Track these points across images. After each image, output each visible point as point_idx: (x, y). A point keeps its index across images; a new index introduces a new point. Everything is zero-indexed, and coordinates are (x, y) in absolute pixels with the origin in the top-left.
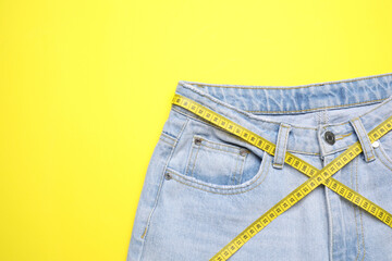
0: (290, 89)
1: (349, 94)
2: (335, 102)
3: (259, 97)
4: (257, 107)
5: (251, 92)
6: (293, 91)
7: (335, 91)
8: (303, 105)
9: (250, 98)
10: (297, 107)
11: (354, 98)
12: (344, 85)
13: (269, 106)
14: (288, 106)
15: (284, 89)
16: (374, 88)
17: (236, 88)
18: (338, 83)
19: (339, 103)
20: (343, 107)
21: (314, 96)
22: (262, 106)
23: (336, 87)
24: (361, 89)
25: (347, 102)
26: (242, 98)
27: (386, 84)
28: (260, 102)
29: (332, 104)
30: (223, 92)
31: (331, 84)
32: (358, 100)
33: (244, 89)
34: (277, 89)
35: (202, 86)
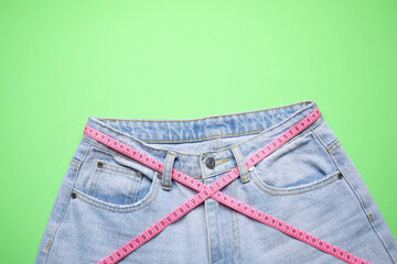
0: (189, 122)
1: (239, 124)
2: (227, 131)
3: (163, 129)
4: (160, 137)
5: (156, 125)
6: (192, 123)
7: (227, 123)
8: (200, 134)
9: (155, 129)
10: (194, 136)
11: (243, 128)
12: (235, 118)
13: (170, 136)
14: (187, 135)
15: (184, 122)
16: (261, 120)
17: (143, 122)
18: (230, 116)
19: (230, 132)
20: (234, 135)
21: (209, 127)
22: (164, 136)
23: (228, 119)
24: (250, 120)
25: (237, 131)
26: (147, 130)
27: (271, 117)
28: (163, 133)
29: (224, 133)
30: (131, 124)
31: (224, 117)
32: (247, 130)
33: (150, 122)
34: (178, 122)
35: (114, 120)
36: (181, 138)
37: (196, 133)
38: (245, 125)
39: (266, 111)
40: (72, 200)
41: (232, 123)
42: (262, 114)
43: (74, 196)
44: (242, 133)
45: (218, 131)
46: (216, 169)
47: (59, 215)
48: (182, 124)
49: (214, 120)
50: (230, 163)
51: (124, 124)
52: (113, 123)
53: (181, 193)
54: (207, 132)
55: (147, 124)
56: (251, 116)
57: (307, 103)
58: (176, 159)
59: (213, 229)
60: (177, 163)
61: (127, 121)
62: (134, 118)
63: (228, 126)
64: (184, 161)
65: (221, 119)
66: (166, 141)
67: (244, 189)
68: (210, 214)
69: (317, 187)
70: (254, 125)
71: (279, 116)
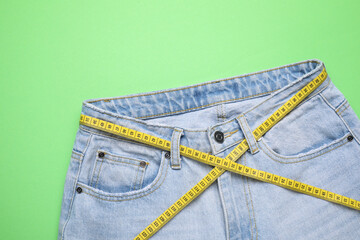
0: (189, 88)
1: (242, 87)
2: (230, 96)
3: (161, 100)
4: (161, 110)
5: (154, 98)
6: (192, 90)
7: (230, 87)
8: (202, 101)
9: (154, 103)
10: (196, 104)
11: (247, 91)
12: (237, 81)
13: (171, 108)
14: (189, 104)
15: (183, 89)
16: (265, 82)
17: (140, 96)
18: (232, 79)
19: (234, 97)
20: (237, 100)
21: (211, 93)
22: (165, 108)
23: (230, 82)
24: (253, 83)
25: (240, 95)
26: (146, 105)
27: (275, 77)
28: (163, 105)
29: (228, 98)
30: (128, 102)
31: (226, 81)
32: (250, 93)
33: (147, 95)
34: (177, 90)
35: (109, 101)
36: (183, 107)
37: (198, 101)
38: (249, 88)
39: (270, 72)
40: (78, 195)
41: (235, 87)
42: (266, 75)
43: (79, 190)
44: (246, 96)
45: (220, 97)
46: (225, 142)
47: (66, 212)
48: (181, 92)
49: (216, 85)
50: (238, 135)
51: (120, 103)
52: (108, 104)
53: (191, 171)
54: (210, 98)
55: (144, 99)
56: (254, 78)
57: (315, 63)
58: (182, 137)
59: (229, 204)
60: (184, 141)
61: (123, 99)
62: (129, 94)
63: (231, 90)
64: (191, 138)
65: (223, 83)
66: (168, 113)
67: (255, 160)
68: (224, 190)
69: (327, 150)
70: (258, 88)
71: (283, 76)
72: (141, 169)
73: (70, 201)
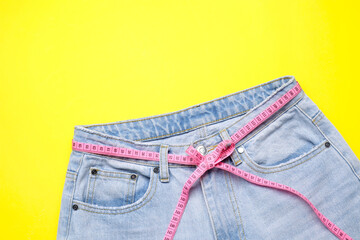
36: (168, 132)
37: (182, 124)
38: (227, 109)
39: (246, 92)
40: (74, 212)
41: (214, 110)
42: (242, 95)
43: (75, 207)
44: (226, 116)
45: (202, 120)
47: (64, 229)
48: (166, 118)
49: (197, 109)
51: (110, 128)
53: (178, 183)
54: (192, 122)
55: (132, 125)
57: (287, 79)
58: (169, 151)
61: (112, 125)
62: (118, 121)
63: (211, 112)
65: (203, 107)
66: (154, 138)
69: (307, 158)
70: (236, 108)
71: (259, 95)
72: (132, 181)
73: (67, 218)
